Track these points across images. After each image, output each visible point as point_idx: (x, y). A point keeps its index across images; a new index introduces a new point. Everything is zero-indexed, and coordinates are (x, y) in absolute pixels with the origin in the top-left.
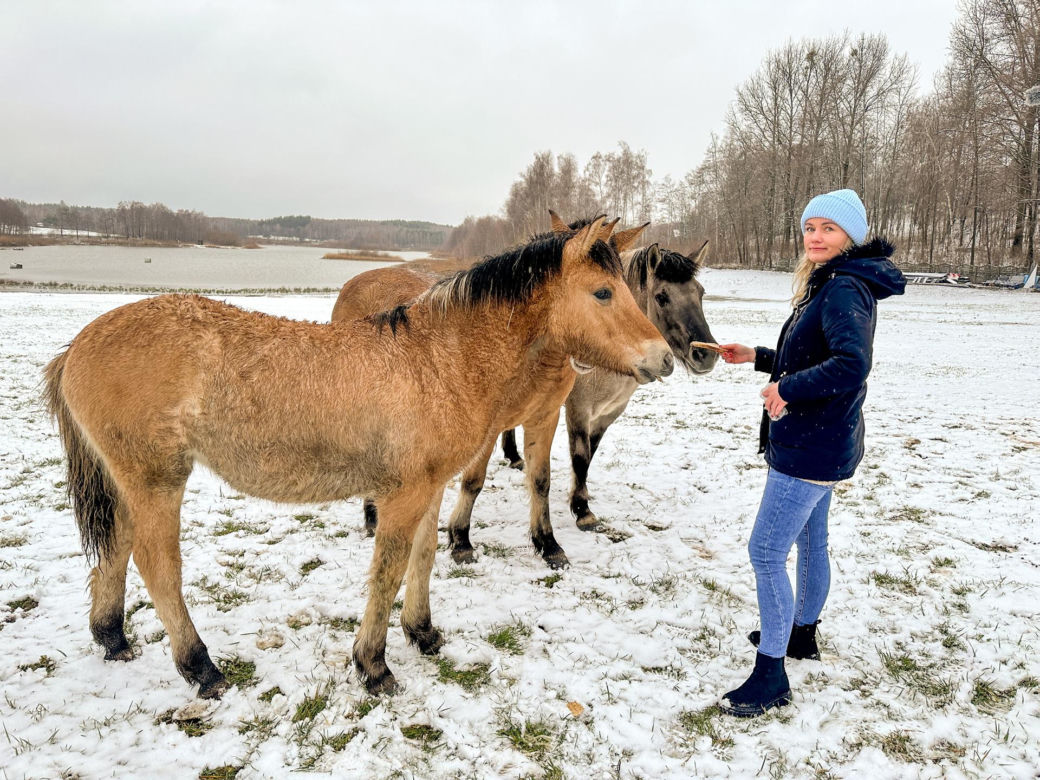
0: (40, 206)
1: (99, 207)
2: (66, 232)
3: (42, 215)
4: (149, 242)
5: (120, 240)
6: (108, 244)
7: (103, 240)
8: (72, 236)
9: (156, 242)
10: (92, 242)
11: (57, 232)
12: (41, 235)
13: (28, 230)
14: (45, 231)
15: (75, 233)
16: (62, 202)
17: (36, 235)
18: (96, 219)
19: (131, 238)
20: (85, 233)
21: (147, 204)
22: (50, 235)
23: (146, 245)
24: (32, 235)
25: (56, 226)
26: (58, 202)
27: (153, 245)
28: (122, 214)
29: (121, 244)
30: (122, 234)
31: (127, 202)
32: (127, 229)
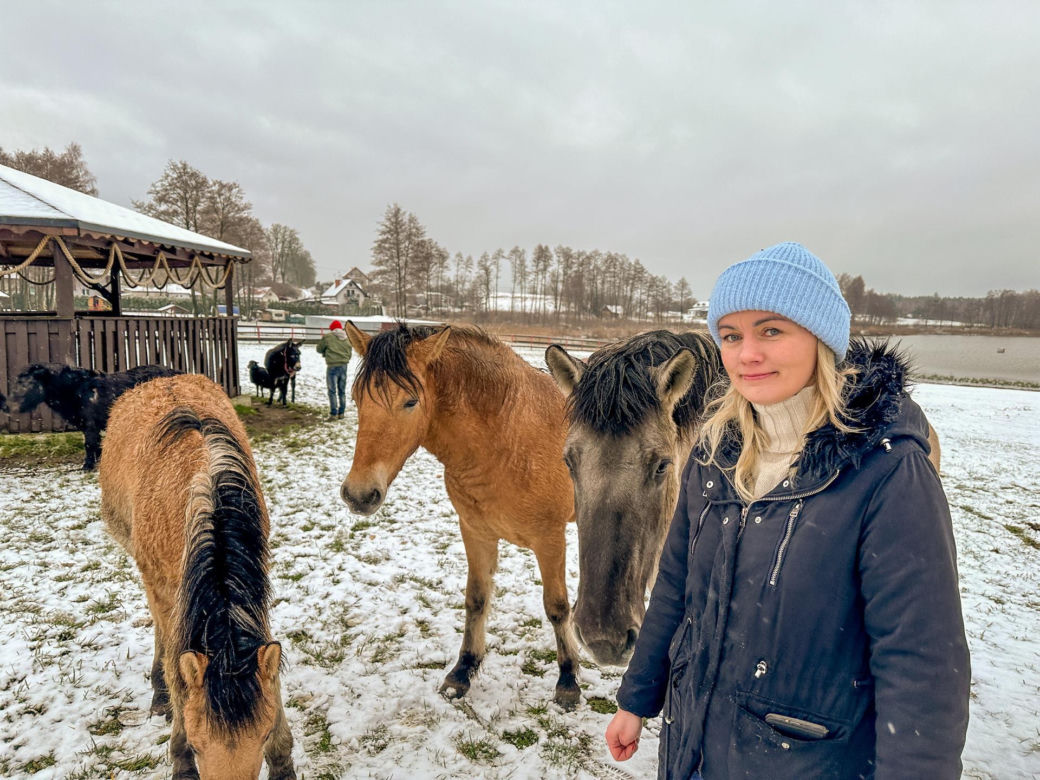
0: (915, 299)
1: (971, 297)
2: (931, 322)
3: (913, 307)
4: (1015, 331)
5: (983, 330)
6: (970, 333)
7: (966, 329)
8: (935, 326)
9: (1023, 331)
10: (953, 331)
11: (922, 322)
12: (907, 326)
13: (895, 321)
14: (910, 322)
15: (939, 323)
16: (936, 294)
17: (903, 326)
18: (961, 310)
19: (995, 327)
20: (949, 323)
21: (1020, 291)
22: (915, 326)
23: (1011, 335)
24: (899, 326)
25: (924, 317)
26: (932, 294)
27: (1020, 335)
28: (990, 303)
29: (982, 334)
30: (987, 323)
31: (996, 291)
32: (993, 317)
